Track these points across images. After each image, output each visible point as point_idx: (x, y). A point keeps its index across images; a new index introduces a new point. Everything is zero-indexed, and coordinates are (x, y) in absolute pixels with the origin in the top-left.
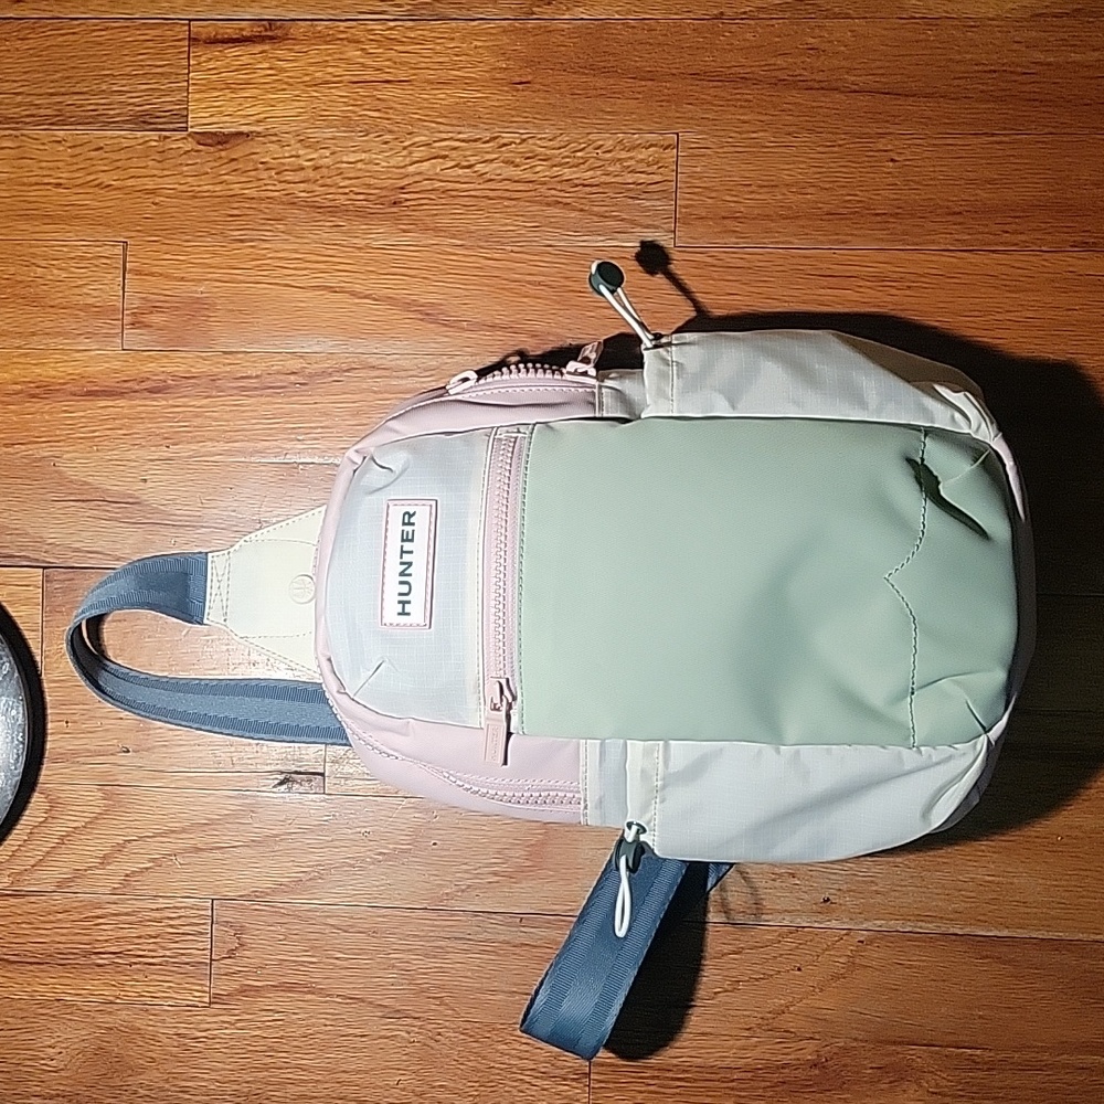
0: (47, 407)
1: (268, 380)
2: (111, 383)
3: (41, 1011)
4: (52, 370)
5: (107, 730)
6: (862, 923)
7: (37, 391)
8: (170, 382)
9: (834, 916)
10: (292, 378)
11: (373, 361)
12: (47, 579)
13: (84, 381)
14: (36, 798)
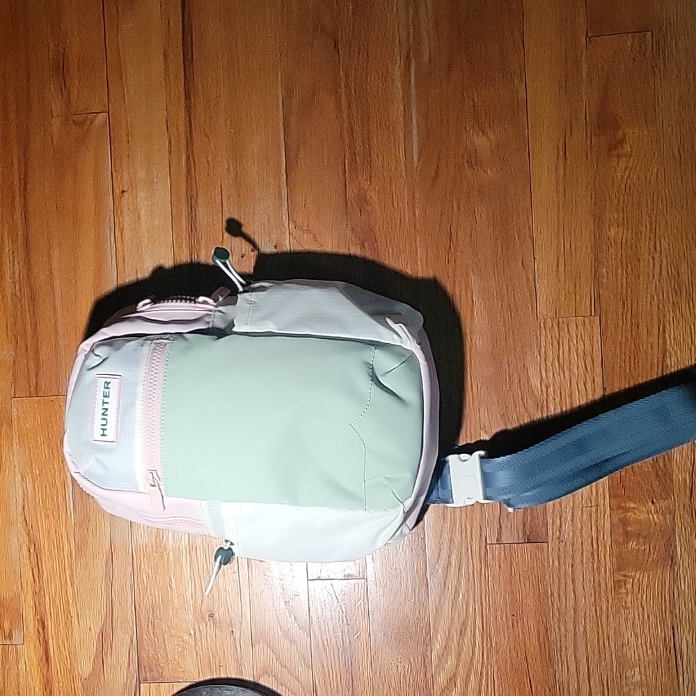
0: (56, 684)
1: (35, 563)
2: (41, 650)
3: (378, 673)
4: (36, 682)
5: (222, 643)
6: (285, 228)
7: (48, 690)
8: (39, 617)
9: (283, 243)
10: (32, 551)
11: (20, 508)
12: (145, 681)
13: (41, 664)
14: (262, 682)
